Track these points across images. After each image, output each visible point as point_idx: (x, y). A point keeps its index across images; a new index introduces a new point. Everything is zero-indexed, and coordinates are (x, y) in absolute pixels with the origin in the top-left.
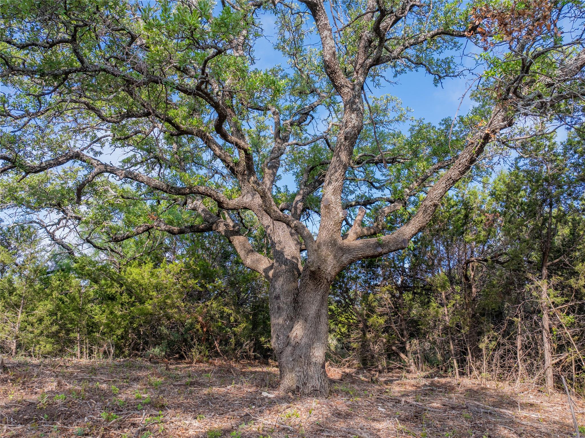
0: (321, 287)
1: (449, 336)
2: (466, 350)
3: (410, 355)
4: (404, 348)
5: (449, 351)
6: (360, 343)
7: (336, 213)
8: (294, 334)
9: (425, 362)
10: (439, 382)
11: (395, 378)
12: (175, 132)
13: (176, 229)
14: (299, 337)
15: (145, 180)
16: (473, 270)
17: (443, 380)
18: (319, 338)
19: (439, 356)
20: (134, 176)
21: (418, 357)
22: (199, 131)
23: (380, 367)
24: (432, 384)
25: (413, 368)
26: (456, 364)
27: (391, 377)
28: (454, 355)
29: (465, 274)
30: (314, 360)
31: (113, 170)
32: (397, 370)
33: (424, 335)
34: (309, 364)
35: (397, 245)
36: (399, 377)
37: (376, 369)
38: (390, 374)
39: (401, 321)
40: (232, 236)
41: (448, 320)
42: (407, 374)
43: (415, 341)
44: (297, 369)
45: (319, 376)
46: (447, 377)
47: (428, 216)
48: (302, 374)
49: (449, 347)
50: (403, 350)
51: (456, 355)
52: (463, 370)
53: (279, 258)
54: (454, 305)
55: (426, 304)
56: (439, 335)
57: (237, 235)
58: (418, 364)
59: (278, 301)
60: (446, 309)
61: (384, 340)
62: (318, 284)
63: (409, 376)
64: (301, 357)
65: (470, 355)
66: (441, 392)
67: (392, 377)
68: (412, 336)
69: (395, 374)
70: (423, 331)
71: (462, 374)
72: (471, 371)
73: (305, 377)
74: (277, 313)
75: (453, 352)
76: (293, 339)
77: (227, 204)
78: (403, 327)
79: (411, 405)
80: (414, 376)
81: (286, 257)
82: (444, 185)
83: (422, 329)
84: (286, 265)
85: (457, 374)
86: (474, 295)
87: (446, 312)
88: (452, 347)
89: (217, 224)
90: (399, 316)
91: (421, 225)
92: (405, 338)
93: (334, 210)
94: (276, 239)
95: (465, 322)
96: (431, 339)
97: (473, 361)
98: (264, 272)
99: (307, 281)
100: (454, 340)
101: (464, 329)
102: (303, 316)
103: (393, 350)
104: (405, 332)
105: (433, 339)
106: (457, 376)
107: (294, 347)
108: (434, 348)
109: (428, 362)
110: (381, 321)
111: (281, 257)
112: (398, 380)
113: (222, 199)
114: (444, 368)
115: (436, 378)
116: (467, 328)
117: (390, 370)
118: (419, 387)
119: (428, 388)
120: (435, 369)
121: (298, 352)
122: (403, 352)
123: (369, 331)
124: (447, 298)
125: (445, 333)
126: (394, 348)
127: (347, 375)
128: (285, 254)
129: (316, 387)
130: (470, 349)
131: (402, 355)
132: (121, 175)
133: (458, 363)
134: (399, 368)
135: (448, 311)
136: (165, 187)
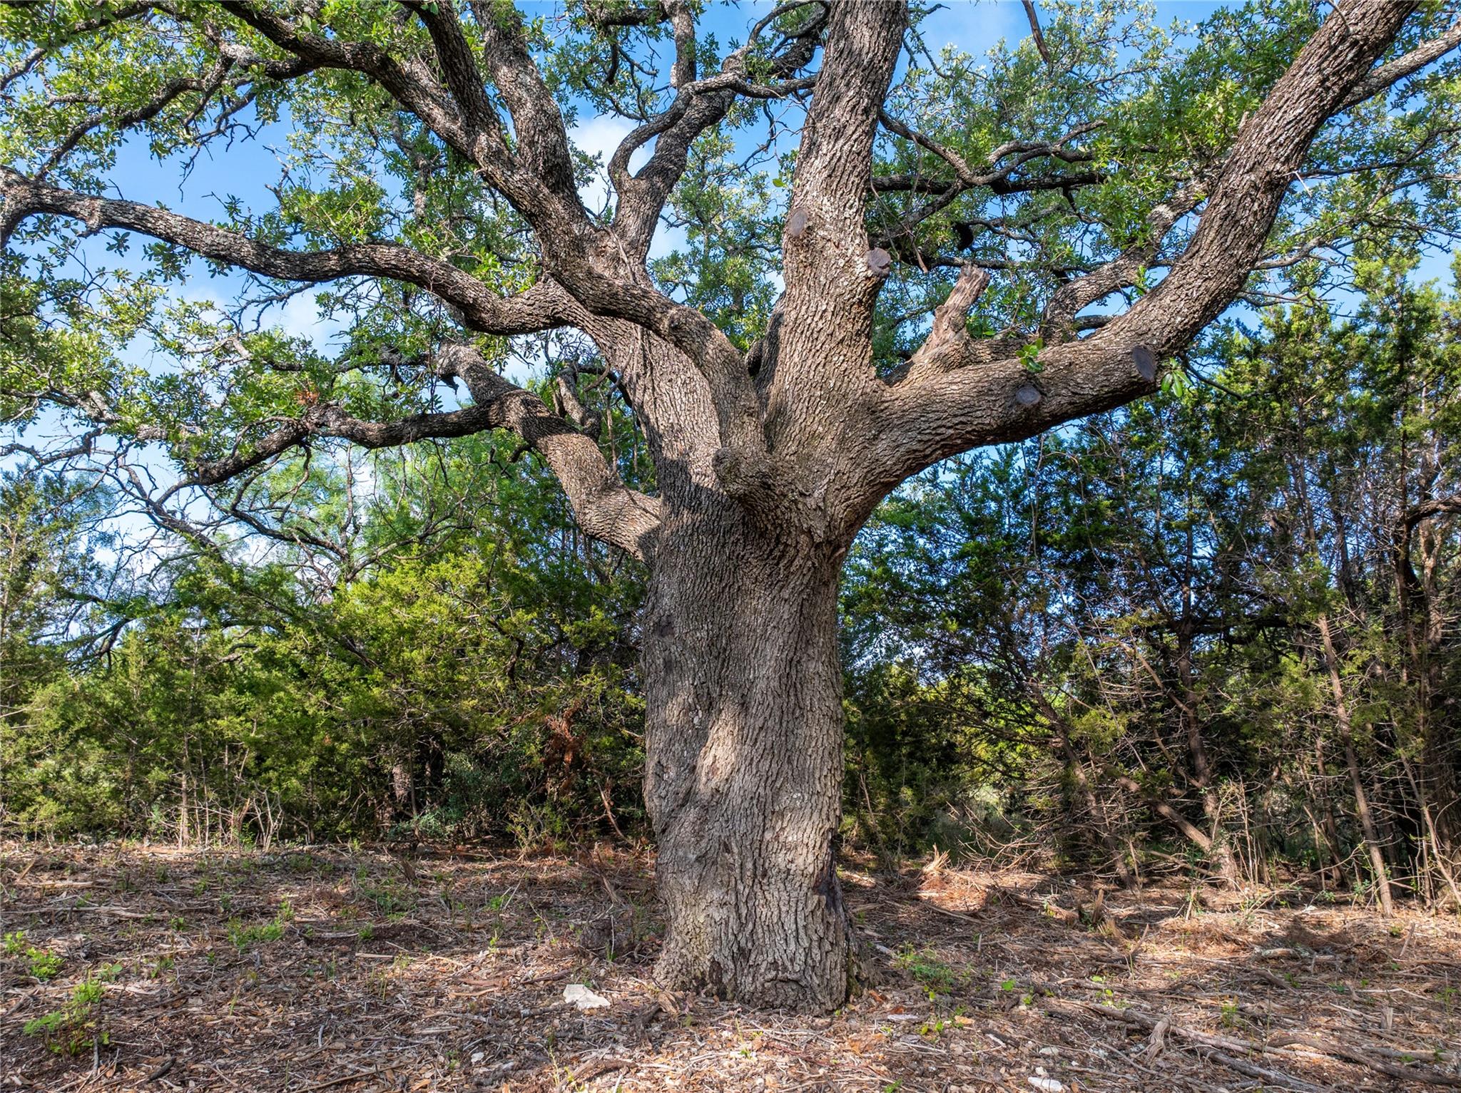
0: (787, 567)
1: (1352, 769)
2: (1417, 815)
3: (1215, 830)
4: (1200, 808)
5: (1351, 820)
6: (1057, 797)
7: (841, 262)
8: (709, 761)
9: (1268, 853)
10: (1319, 925)
11: (1167, 907)
12: (283, 58)
13: (374, 427)
14: (724, 771)
15: (179, 230)
16: (1429, 551)
17: (1337, 919)
18: (802, 775)
19: (1317, 834)
20: (137, 218)
21: (1243, 840)
22: (366, 48)
23: (1121, 871)
24: (1296, 935)
25: (1228, 870)
26: (1379, 867)
27: (1154, 901)
28: (1370, 834)
29: (1401, 558)
30: (781, 859)
31: (61, 199)
32: (1180, 877)
33: (1266, 767)
34: (762, 874)
35: (1108, 373)
36: (1178, 903)
37: (1109, 875)
38: (1155, 892)
39: (1187, 725)
40: (544, 435)
41: (1344, 717)
42: (1206, 893)
43: (1231, 787)
44: (715, 895)
45: (801, 923)
46: (1346, 903)
47: (1244, 243)
48: (733, 915)
49: (1352, 806)
50: (1196, 815)
51: (1378, 833)
52: (1408, 882)
53: (673, 486)
54: (1362, 668)
55: (1267, 669)
56: (1314, 769)
57: (559, 432)
58: (1246, 858)
59: (668, 640)
60: (1336, 681)
61: (1134, 787)
62: (776, 553)
63: (1215, 898)
64: (728, 849)
65: (1433, 836)
66: (1329, 967)
67: (1158, 901)
68: (1225, 770)
69: (1167, 892)
70: (1258, 756)
71: (1401, 895)
72: (1437, 886)
73: (742, 926)
74: (664, 684)
75: (1367, 823)
76: (704, 779)
77: (495, 312)
78: (1194, 743)
79: (1192, 1052)
80: (1234, 899)
81: (695, 479)
82: (1314, 80)
83: (1256, 750)
84: (694, 511)
85: (1386, 896)
86: (1436, 633)
87: (1338, 691)
88: (1362, 807)
89: (502, 403)
90: (1179, 710)
91: (1212, 285)
92: (1202, 780)
93: (831, 250)
94: (661, 419)
95: (1410, 721)
96: (1288, 781)
97: (1444, 853)
98: (640, 546)
99: (739, 548)
100: (1366, 782)
101: (1405, 745)
102: (732, 687)
103: (1162, 817)
104: (1201, 761)
105: (1294, 780)
106: (1387, 902)
107: (705, 808)
108: (1300, 810)
109: (1282, 850)
110: (1118, 725)
111: (678, 483)
112: (1172, 914)
113: (471, 294)
114: (1335, 874)
115: (1309, 909)
116: (1418, 742)
117: (1152, 875)
118: (1245, 947)
119: (1279, 951)
120: (1306, 876)
121: (716, 830)
122: (1195, 824)
123: (1086, 759)
124: (1338, 646)
125: (1334, 762)
126: (1165, 810)
127: (1002, 899)
128: (693, 469)
129: (785, 969)
130: (1433, 814)
131: (1193, 833)
132: (91, 214)
133: (1386, 859)
134: (1185, 871)
135: (1345, 689)
136: (247, 250)
